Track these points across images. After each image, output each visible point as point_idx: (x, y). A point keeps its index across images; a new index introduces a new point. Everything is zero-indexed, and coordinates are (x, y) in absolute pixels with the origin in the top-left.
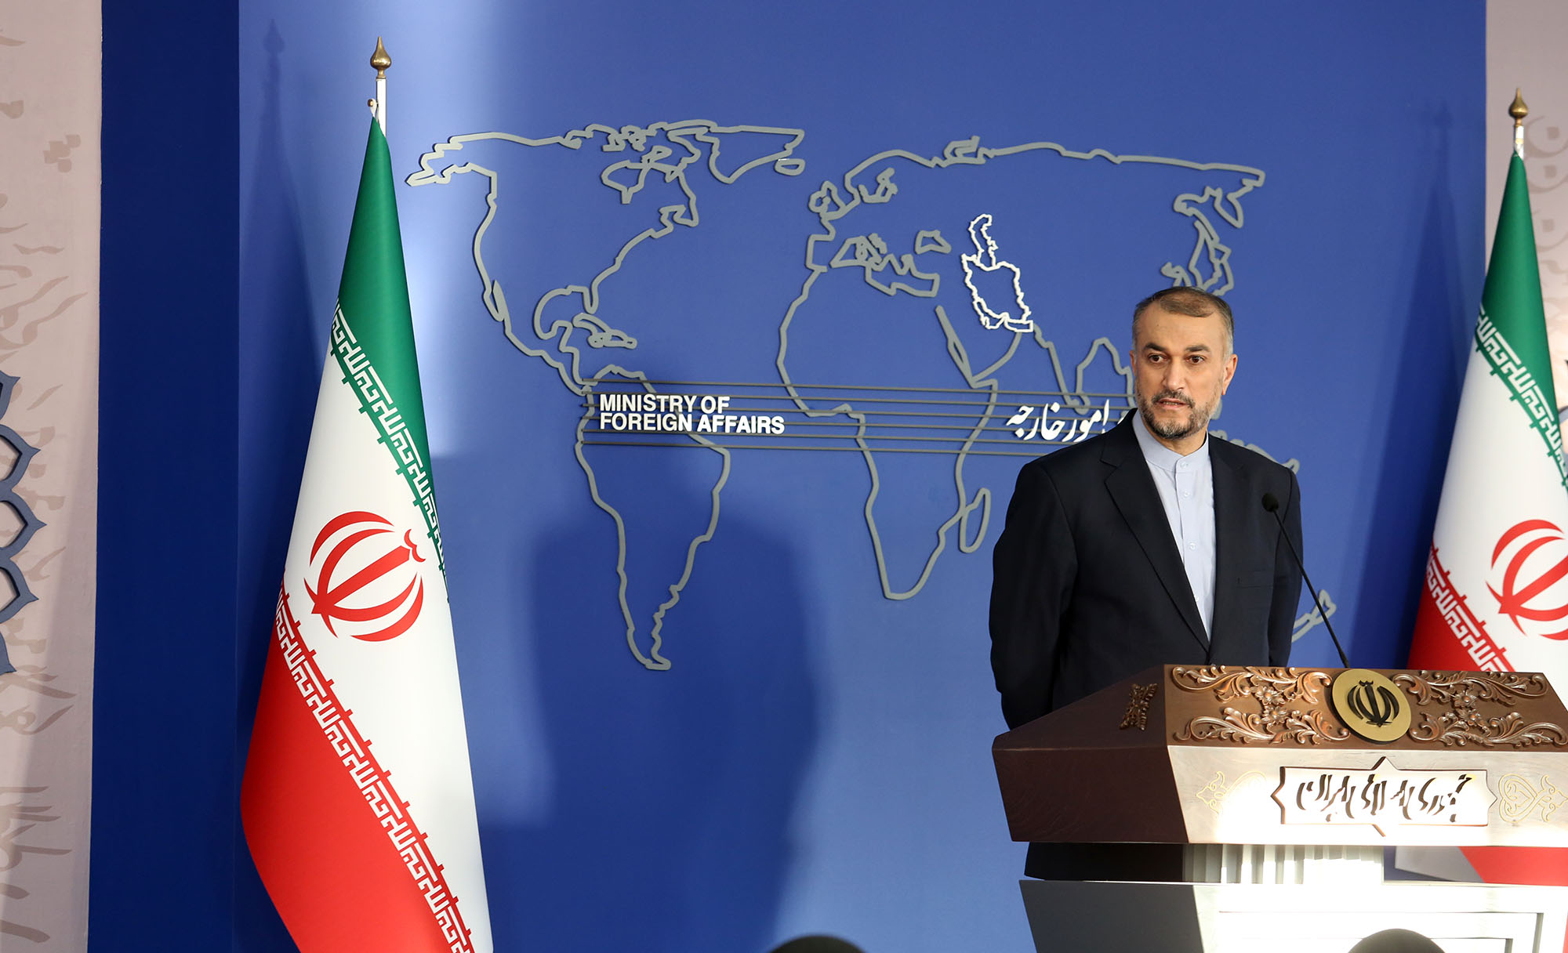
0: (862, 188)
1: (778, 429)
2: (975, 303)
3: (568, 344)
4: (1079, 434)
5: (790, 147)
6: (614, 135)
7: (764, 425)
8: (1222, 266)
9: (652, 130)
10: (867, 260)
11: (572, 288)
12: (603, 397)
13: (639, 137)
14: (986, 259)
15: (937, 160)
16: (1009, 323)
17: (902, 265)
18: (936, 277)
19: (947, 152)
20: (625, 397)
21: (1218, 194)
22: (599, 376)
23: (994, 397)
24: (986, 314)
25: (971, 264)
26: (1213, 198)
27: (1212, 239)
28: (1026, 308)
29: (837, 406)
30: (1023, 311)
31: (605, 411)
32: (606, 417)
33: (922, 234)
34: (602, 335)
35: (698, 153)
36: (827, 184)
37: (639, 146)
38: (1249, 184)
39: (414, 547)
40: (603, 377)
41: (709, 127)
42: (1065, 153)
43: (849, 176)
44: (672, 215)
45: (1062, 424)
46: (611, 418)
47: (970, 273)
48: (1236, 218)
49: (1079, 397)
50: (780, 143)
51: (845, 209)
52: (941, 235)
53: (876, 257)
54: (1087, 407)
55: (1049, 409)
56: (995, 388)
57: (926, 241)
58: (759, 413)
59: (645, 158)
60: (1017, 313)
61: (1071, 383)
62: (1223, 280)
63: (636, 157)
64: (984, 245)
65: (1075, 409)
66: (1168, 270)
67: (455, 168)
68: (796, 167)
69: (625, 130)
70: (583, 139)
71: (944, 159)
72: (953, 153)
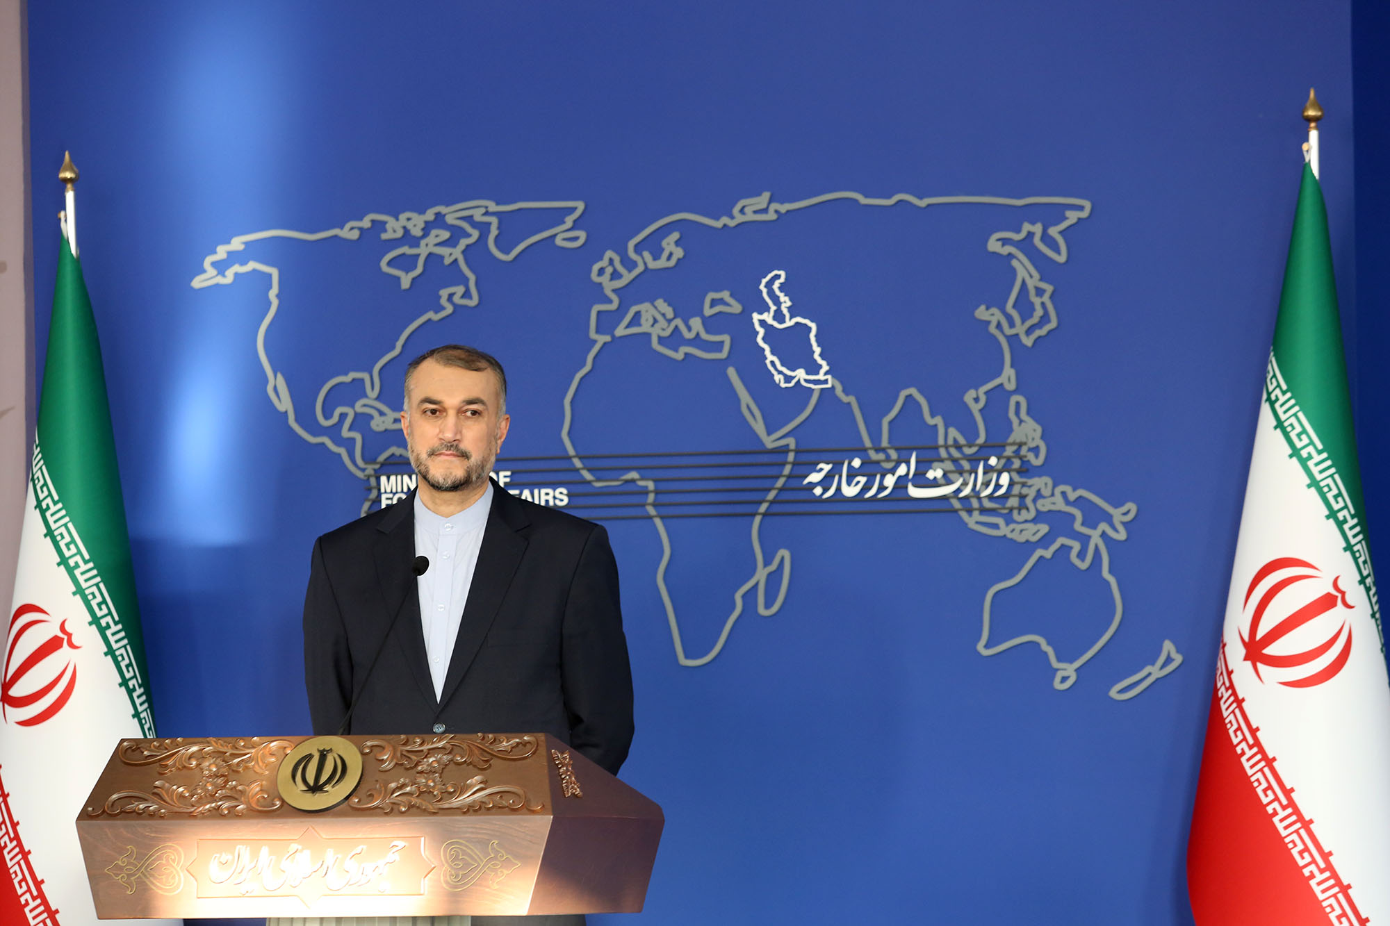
0: (646, 254)
1: (562, 500)
2: (768, 362)
3: (350, 429)
4: (882, 488)
5: (569, 221)
6: (391, 223)
7: (547, 498)
8: (1043, 304)
9: (430, 215)
10: (653, 326)
11: (353, 375)
12: (383, 479)
13: (415, 222)
14: (779, 317)
15: (725, 220)
16: (806, 381)
17: (689, 329)
18: (726, 338)
19: (736, 211)
20: (406, 478)
21: (1037, 229)
22: (382, 458)
23: (791, 457)
24: (780, 372)
25: (762, 323)
26: (1030, 235)
27: (1031, 276)
28: (824, 363)
29: (625, 474)
30: (820, 366)
31: (386, 492)
32: (387, 499)
33: (712, 295)
34: (383, 418)
35: (475, 234)
36: (609, 254)
37: (417, 232)
38: (1072, 217)
39: (69, 635)
40: (386, 460)
41: (487, 207)
42: (863, 200)
43: (631, 244)
44: (451, 296)
45: (863, 480)
46: (391, 499)
47: (761, 331)
48: (1058, 252)
49: (883, 450)
50: (557, 217)
51: (628, 277)
52: (731, 295)
53: (662, 322)
54: (893, 461)
55: (849, 463)
56: (792, 446)
57: (714, 303)
58: (541, 485)
59: (423, 243)
60: (813, 368)
61: (875, 435)
62: (1045, 319)
63: (415, 242)
64: (777, 302)
65: (878, 462)
66: (982, 313)
67: (237, 268)
68: (576, 239)
69: (403, 217)
70: (361, 229)
71: (732, 217)
72: (742, 211)
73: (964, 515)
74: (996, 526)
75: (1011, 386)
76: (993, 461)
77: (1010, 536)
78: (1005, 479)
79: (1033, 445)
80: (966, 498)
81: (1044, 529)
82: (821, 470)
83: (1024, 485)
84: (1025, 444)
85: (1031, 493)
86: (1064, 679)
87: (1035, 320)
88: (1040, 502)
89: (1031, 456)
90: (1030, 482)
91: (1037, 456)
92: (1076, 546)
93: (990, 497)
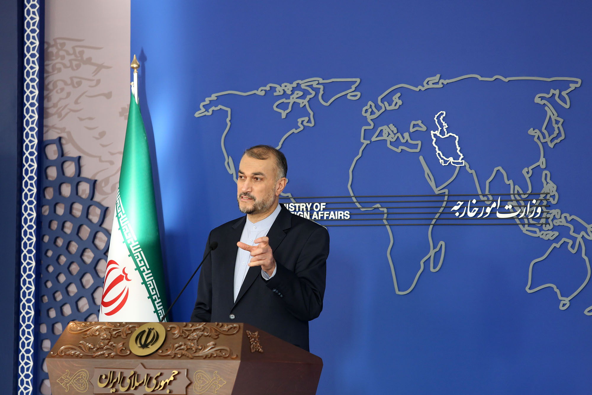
0: (386, 103)
1: (347, 217)
2: (437, 154)
4: (485, 213)
5: (353, 87)
6: (278, 88)
7: (341, 215)
8: (558, 128)
9: (294, 84)
10: (388, 136)
13: (288, 87)
14: (442, 133)
15: (420, 87)
16: (453, 163)
17: (404, 138)
18: (419, 143)
19: (425, 83)
21: (557, 92)
23: (446, 198)
24: (442, 159)
25: (435, 135)
26: (554, 95)
27: (553, 115)
28: (461, 155)
29: (375, 205)
33: (413, 122)
35: (313, 93)
36: (370, 103)
37: (289, 92)
38: (573, 86)
39: (126, 275)
41: (318, 81)
42: (480, 78)
43: (380, 98)
44: (302, 122)
45: (477, 209)
47: (434, 139)
48: (566, 103)
49: (486, 195)
50: (348, 85)
51: (378, 114)
52: (422, 122)
53: (392, 135)
54: (490, 201)
55: (471, 201)
56: (447, 193)
57: (414, 126)
58: (339, 210)
59: (291, 97)
60: (456, 157)
61: (483, 189)
62: (559, 135)
63: (288, 97)
64: (442, 126)
65: (484, 201)
66: (531, 132)
67: (213, 108)
68: (356, 96)
69: (283, 85)
70: (265, 90)
71: (423, 86)
72: (427, 83)
73: (521, 226)
74: (535, 232)
75: (543, 166)
76: (534, 201)
77: (541, 237)
78: (539, 210)
79: (552, 194)
80: (522, 218)
81: (556, 234)
82: (459, 204)
83: (548, 213)
84: (549, 193)
85: (551, 217)
86: (564, 305)
87: (555, 135)
88: (555, 221)
89: (551, 200)
90: (551, 211)
91: (554, 200)
92: (571, 242)
93: (533, 218)
